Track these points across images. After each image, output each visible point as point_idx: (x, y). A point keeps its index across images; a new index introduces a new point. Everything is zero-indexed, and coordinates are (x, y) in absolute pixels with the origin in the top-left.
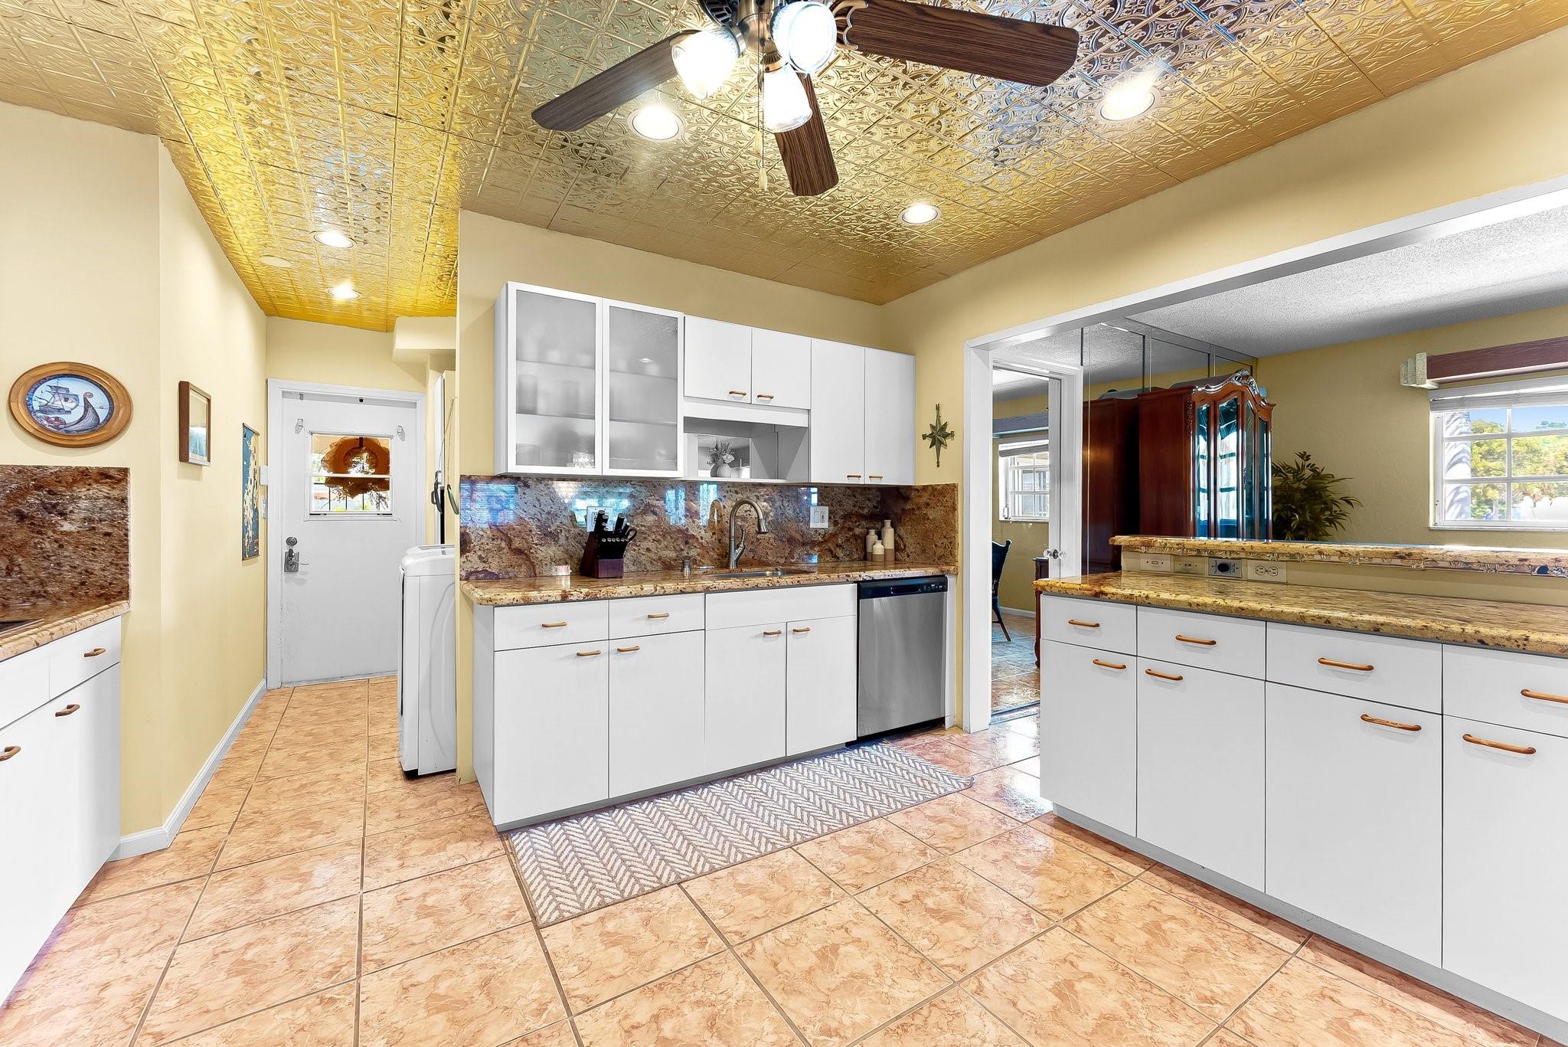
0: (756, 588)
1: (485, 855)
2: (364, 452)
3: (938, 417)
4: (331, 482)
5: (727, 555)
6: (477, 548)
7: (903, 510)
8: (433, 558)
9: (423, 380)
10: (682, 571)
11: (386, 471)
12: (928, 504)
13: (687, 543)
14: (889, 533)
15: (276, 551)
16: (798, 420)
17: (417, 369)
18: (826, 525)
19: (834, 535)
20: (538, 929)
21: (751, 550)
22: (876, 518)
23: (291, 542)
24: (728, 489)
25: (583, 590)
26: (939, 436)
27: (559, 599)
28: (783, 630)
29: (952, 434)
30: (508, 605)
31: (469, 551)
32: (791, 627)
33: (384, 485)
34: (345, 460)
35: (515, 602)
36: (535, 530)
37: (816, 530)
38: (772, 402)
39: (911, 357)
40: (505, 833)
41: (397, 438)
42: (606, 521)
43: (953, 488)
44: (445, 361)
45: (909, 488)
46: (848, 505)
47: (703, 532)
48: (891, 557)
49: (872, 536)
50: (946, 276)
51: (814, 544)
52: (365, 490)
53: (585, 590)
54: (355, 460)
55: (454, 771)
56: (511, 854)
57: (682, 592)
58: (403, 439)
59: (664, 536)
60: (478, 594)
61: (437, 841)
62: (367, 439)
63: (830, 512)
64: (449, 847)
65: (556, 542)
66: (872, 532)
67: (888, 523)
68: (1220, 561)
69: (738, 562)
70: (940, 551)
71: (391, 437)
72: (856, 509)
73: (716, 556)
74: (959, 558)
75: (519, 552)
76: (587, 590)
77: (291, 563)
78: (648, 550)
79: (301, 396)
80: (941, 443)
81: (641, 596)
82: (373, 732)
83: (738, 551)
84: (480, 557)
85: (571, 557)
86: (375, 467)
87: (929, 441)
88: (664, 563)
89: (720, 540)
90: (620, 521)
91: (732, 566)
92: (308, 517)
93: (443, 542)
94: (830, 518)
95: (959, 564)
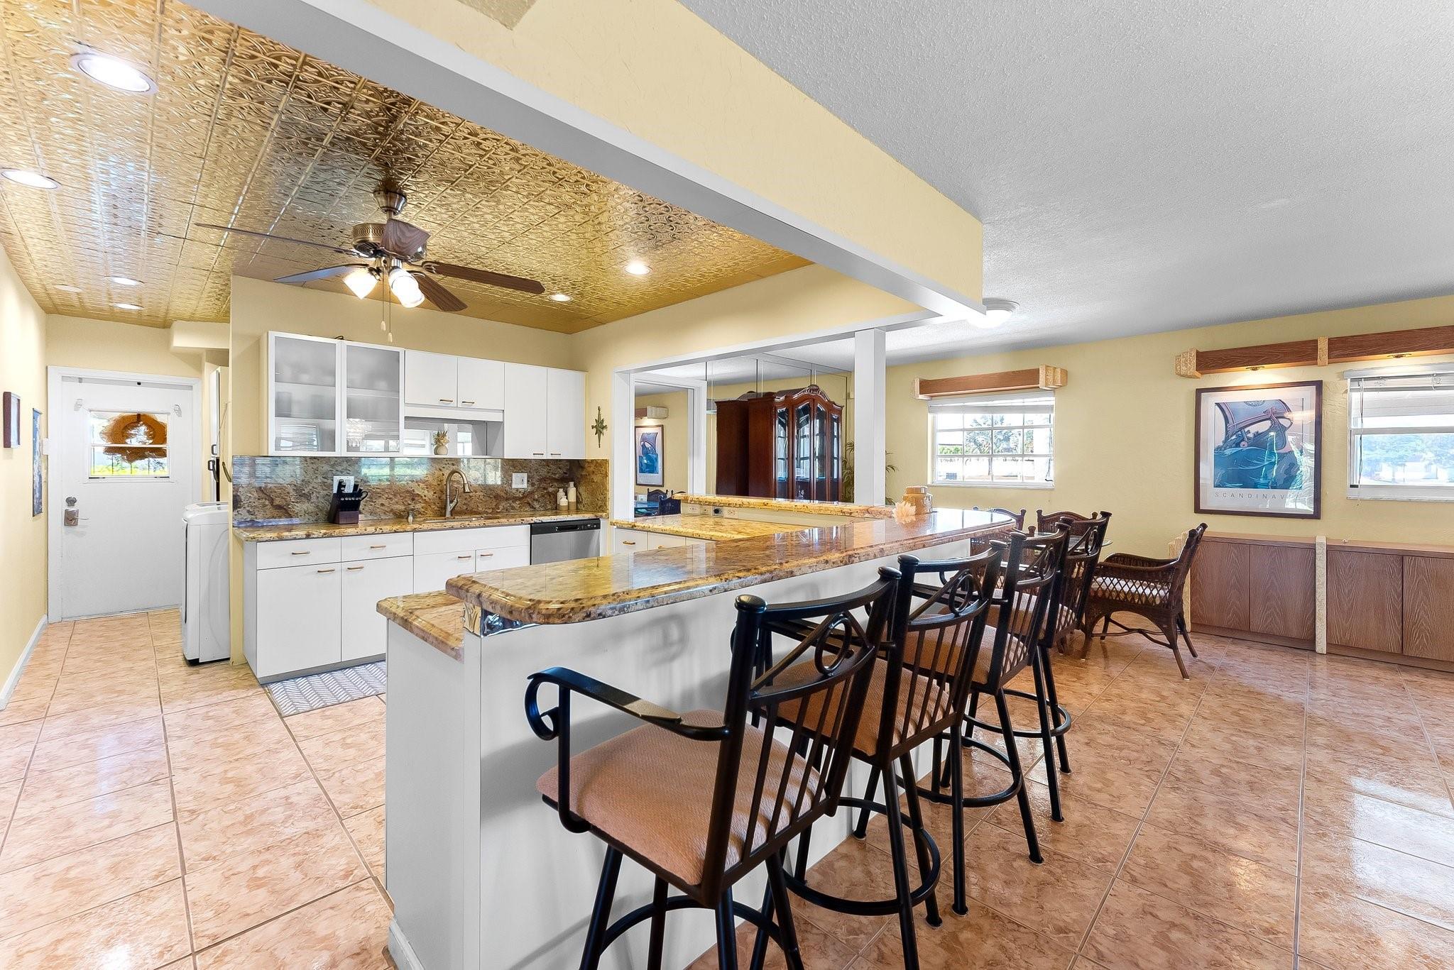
0: (452, 528)
1: (250, 694)
2: (141, 425)
3: (599, 415)
4: (110, 450)
5: (445, 508)
6: (246, 505)
7: (581, 475)
8: (211, 512)
9: (199, 369)
10: (407, 518)
11: (164, 441)
12: (593, 472)
13: (413, 499)
14: (572, 491)
15: (56, 509)
16: (496, 417)
17: (194, 360)
18: (525, 485)
19: (532, 493)
20: (282, 718)
21: (465, 504)
22: (564, 481)
23: (71, 502)
24: (447, 463)
25: (322, 531)
26: (600, 427)
27: (304, 536)
28: (473, 555)
29: (605, 427)
30: (267, 541)
31: (240, 507)
32: (479, 553)
33: (161, 453)
34: (123, 433)
35: (272, 539)
36: (292, 493)
37: (517, 490)
38: (474, 406)
39: (584, 374)
40: (265, 684)
41: (174, 414)
42: (344, 486)
43: (606, 462)
44: (221, 358)
45: (584, 461)
46: (544, 472)
47: (426, 492)
48: (573, 507)
49: (561, 492)
50: (602, 323)
51: (515, 499)
52: (143, 457)
53: (323, 531)
54: (133, 432)
55: (228, 659)
56: (269, 693)
57: (395, 532)
58: (180, 415)
59: (395, 495)
60: (245, 535)
61: (215, 691)
62: (144, 415)
63: (528, 477)
64: (224, 693)
65: (309, 500)
66: (561, 490)
67: (572, 484)
68: (716, 508)
69: (453, 512)
70: (600, 503)
71: (168, 414)
72: (549, 474)
73: (436, 508)
74: (609, 507)
75: (279, 507)
76: (325, 531)
77: (70, 519)
78: (382, 505)
79: (80, 380)
80: (601, 432)
81: (364, 534)
82: (157, 643)
83: (453, 505)
84: (249, 511)
85: (321, 510)
86: (153, 438)
87: (595, 430)
88: (395, 514)
89: (439, 497)
90: (356, 486)
91: (448, 515)
92: (87, 480)
93: (218, 499)
94: (528, 481)
95: (609, 511)
